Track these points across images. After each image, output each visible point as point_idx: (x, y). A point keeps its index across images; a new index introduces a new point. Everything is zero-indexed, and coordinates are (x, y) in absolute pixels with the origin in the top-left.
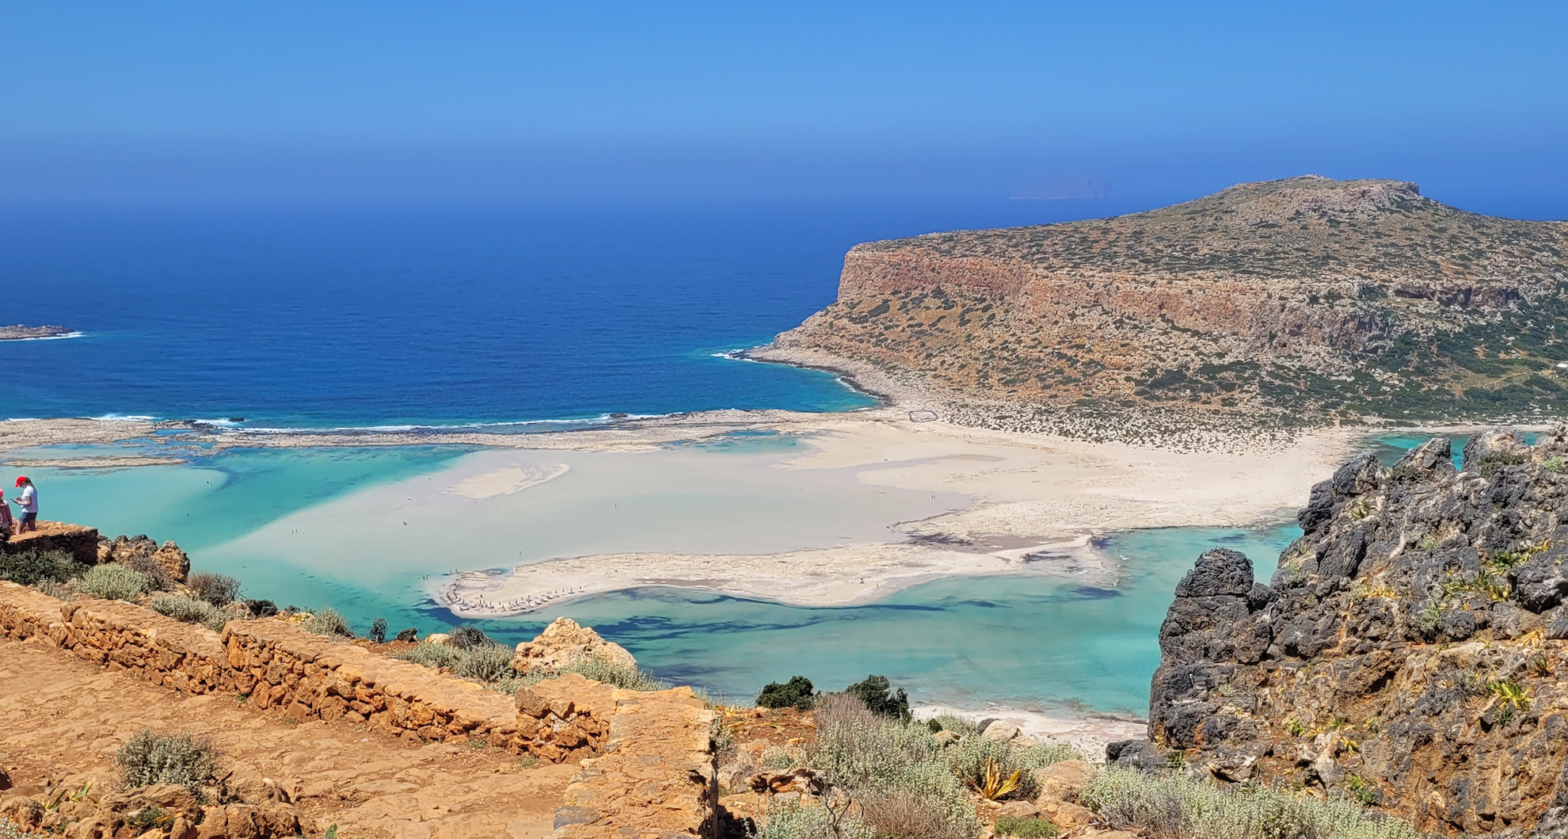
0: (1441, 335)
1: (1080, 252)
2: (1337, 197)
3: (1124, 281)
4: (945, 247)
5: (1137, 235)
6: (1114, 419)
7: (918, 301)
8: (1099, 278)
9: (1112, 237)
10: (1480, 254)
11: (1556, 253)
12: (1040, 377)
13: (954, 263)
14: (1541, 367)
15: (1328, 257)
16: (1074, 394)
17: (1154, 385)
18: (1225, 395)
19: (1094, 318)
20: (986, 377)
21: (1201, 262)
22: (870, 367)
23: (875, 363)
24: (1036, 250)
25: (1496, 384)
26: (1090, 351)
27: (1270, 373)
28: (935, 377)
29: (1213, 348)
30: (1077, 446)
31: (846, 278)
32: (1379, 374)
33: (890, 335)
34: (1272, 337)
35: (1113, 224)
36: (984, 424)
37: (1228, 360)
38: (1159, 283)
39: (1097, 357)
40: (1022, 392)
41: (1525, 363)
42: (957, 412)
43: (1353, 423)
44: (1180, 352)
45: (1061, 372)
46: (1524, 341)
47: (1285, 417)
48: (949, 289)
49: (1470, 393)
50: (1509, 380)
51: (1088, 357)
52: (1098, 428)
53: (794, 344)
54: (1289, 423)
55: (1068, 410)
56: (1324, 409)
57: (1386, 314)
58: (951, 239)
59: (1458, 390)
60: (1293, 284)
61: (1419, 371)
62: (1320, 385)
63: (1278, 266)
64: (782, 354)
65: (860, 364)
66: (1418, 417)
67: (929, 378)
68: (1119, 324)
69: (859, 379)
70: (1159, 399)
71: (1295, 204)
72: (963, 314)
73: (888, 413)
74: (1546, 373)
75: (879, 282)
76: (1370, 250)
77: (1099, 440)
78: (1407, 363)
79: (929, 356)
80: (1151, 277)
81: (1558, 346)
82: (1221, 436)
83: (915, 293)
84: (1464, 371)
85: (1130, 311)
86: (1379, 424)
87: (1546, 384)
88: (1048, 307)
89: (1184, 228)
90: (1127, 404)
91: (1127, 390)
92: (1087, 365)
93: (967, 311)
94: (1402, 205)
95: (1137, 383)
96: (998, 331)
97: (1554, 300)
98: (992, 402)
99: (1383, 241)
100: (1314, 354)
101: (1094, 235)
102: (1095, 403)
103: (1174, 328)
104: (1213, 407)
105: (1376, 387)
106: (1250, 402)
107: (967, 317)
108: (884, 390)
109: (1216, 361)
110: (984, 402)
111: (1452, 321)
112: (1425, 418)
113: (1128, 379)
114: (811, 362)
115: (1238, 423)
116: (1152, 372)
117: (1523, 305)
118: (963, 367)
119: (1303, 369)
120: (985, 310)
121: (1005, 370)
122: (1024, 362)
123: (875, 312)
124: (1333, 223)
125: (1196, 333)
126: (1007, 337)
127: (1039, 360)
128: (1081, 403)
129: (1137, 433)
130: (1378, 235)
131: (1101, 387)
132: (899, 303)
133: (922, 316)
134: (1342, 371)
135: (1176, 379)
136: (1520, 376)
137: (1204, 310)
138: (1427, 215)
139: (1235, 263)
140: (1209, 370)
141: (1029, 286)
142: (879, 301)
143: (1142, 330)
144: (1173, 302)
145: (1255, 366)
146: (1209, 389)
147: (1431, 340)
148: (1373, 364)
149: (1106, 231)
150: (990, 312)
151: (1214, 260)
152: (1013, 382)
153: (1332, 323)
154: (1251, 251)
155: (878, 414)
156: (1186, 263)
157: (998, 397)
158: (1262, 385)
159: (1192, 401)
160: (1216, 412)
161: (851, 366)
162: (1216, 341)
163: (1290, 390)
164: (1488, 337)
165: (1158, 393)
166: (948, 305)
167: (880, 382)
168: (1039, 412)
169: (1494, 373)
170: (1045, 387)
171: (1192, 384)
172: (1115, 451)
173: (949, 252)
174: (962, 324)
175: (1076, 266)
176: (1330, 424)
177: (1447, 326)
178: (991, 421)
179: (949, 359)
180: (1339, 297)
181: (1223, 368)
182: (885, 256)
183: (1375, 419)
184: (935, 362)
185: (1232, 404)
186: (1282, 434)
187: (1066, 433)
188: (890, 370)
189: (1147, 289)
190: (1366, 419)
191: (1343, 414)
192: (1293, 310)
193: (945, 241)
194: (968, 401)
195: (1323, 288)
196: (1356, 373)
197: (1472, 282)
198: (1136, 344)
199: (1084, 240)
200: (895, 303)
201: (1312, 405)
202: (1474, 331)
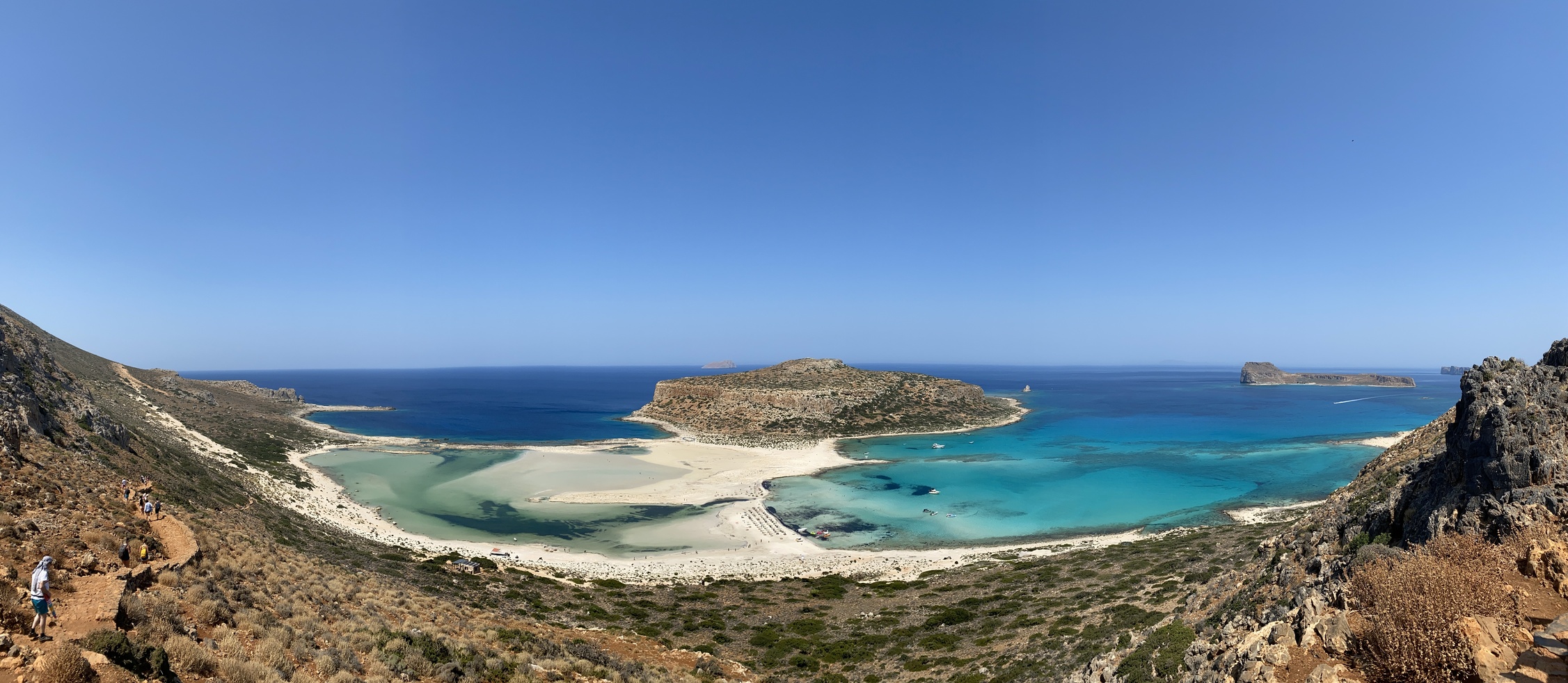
0: (855, 406)
1: (739, 383)
2: (819, 364)
3: (756, 392)
4: (691, 382)
5: (757, 377)
6: (756, 439)
7: (683, 400)
8: (747, 391)
9: (748, 378)
10: (863, 381)
11: (884, 381)
12: (729, 425)
13: (695, 387)
14: (886, 415)
15: (819, 383)
16: (741, 431)
17: (769, 426)
18: (792, 429)
19: (746, 404)
20: (710, 426)
21: (780, 385)
22: (667, 423)
23: (669, 421)
24: (723, 382)
25: (873, 421)
26: (745, 416)
27: (806, 421)
28: (692, 426)
29: (787, 413)
30: (746, 449)
31: (657, 393)
32: (839, 420)
33: (674, 412)
34: (805, 409)
35: (748, 374)
36: (712, 442)
37: (792, 417)
38: (766, 392)
39: (748, 417)
40: (723, 431)
41: (880, 414)
42: (702, 439)
43: (833, 437)
44: (776, 416)
45: (736, 423)
46: (879, 408)
47: (812, 436)
48: (694, 397)
49: (866, 424)
50: (877, 420)
51: (745, 418)
52: (751, 442)
53: (639, 415)
54: (813, 437)
55: (740, 436)
56: (823, 432)
57: (839, 400)
58: (693, 379)
59: (863, 424)
60: (811, 391)
61: (850, 418)
62: (822, 425)
63: (805, 385)
64: (635, 419)
65: (664, 422)
66: (852, 433)
67: (689, 426)
68: (755, 406)
69: (664, 427)
70: (770, 431)
71: (806, 366)
72: (699, 405)
73: (677, 439)
74: (887, 417)
75: (669, 394)
76: (831, 381)
77: (753, 446)
78: (846, 416)
79: (688, 419)
80: (764, 390)
81: (888, 409)
82: (793, 443)
83: (682, 397)
84: (863, 418)
85: (758, 402)
86: (841, 437)
87: (888, 421)
88: (729, 401)
89: (772, 375)
90: (760, 434)
91: (759, 429)
92: (745, 420)
93: (702, 403)
94: (838, 366)
95: (763, 426)
96: (712, 410)
97: (885, 395)
98: (713, 434)
99: (835, 377)
100: (819, 415)
101: (742, 377)
102: (749, 434)
103: (773, 407)
104: (788, 434)
105: (838, 424)
106: (800, 431)
107: (701, 405)
108: (674, 431)
109: (788, 418)
110: (710, 435)
111: (858, 402)
112: (854, 433)
113: (759, 425)
114: (645, 421)
115: (799, 439)
116: (767, 422)
117: (877, 396)
118: (701, 422)
119: (816, 419)
120: (707, 403)
121: (717, 423)
122: (724, 420)
123: (668, 404)
124: (819, 372)
125: (780, 409)
126: (716, 412)
127: (728, 419)
128: (744, 434)
129: (765, 444)
130: (833, 376)
131: (751, 429)
132: (676, 401)
133: (684, 405)
134: (828, 419)
135: (775, 425)
136: (880, 418)
137: (783, 401)
138: (846, 369)
139: (791, 385)
140: (785, 421)
141: (723, 394)
142: (668, 400)
143: (763, 408)
144: (773, 399)
145: (800, 419)
146: (787, 428)
147: (852, 408)
148: (837, 417)
149: (746, 376)
150: (709, 404)
151: (784, 385)
152: (720, 427)
153: (823, 404)
154: (795, 381)
155: (673, 440)
156: (775, 386)
157: (715, 433)
158: (803, 425)
159: (782, 431)
160: (790, 435)
161: (660, 423)
162: (787, 411)
163: (812, 426)
164: (869, 407)
165: (770, 429)
166: (694, 401)
167: (671, 428)
168: (730, 437)
169: (872, 418)
170: (732, 429)
171: (781, 426)
172: (759, 450)
173: (693, 384)
174: (700, 407)
175: (739, 387)
176: (826, 437)
177: (857, 404)
178: (714, 441)
179: (696, 420)
180: (825, 395)
181: (791, 420)
182: (671, 385)
183: (840, 435)
184: (691, 421)
185: (795, 432)
186: (813, 441)
187: (741, 445)
188: (675, 424)
189: (763, 394)
190: (837, 435)
191: (830, 434)
192: (811, 400)
193: (691, 380)
194: (705, 434)
195: (820, 393)
196: (832, 420)
197: (862, 390)
198: (761, 413)
199: (739, 379)
200: (675, 401)
201: (820, 431)
202: (864, 404)
